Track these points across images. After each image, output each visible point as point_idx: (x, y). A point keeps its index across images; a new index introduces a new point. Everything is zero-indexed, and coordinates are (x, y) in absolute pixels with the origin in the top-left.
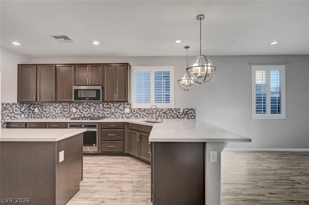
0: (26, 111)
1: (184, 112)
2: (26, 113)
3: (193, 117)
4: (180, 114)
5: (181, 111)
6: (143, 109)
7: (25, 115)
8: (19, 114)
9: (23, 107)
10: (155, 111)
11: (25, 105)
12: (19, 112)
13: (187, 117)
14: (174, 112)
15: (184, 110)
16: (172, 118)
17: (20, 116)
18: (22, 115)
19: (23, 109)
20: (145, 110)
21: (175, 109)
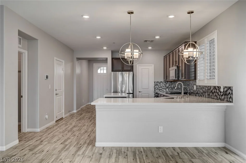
0: (170, 87)
1: (224, 91)
2: (170, 88)
3: (231, 100)
4: (222, 94)
5: (222, 90)
6: (201, 87)
7: (169, 89)
8: (165, 88)
9: (168, 84)
10: (207, 89)
11: (169, 82)
12: (165, 87)
13: (226, 99)
14: (218, 91)
15: (224, 89)
16: (216, 99)
17: (166, 90)
18: (167, 89)
19: (168, 85)
20: (202, 88)
21: (217, 87)
